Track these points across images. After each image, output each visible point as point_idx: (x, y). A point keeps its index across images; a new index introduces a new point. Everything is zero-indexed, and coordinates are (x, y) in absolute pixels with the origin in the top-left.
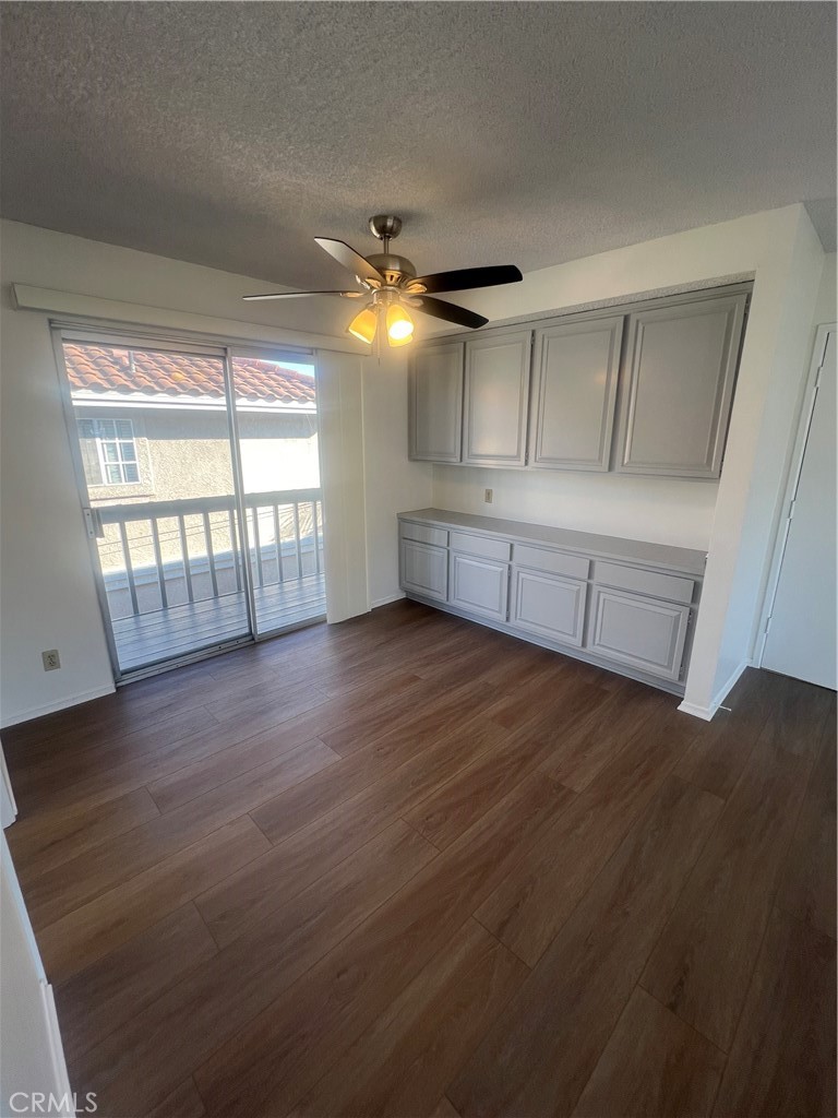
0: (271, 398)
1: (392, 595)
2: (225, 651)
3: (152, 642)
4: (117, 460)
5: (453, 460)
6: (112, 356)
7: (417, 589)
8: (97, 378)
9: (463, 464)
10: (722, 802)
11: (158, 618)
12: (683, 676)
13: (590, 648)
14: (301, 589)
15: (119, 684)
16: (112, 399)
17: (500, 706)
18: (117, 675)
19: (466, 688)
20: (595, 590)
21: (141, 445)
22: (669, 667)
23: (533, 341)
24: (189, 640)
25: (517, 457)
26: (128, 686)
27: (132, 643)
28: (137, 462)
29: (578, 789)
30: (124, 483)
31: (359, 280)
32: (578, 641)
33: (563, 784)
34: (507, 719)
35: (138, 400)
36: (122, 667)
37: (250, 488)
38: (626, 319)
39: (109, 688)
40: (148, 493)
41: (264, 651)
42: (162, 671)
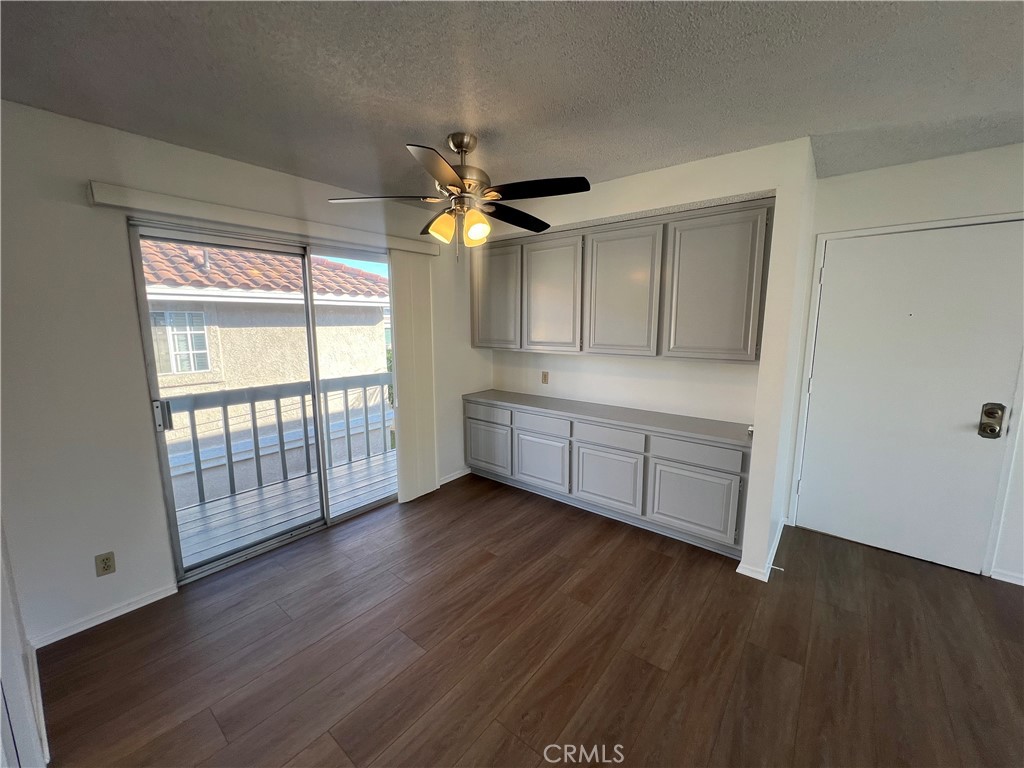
0: (339, 292)
1: (459, 471)
2: (296, 538)
3: (221, 532)
4: (188, 349)
5: (512, 346)
6: (187, 255)
7: (483, 465)
8: (172, 274)
9: (522, 350)
10: (800, 668)
11: (225, 504)
12: (738, 540)
13: (649, 515)
14: (369, 468)
15: (182, 583)
16: (187, 293)
17: (576, 579)
18: (180, 572)
19: (539, 563)
20: (652, 462)
21: (214, 333)
22: (725, 532)
23: (584, 244)
24: (258, 527)
25: (573, 343)
26: (192, 583)
27: (198, 534)
28: (208, 351)
29: (665, 666)
30: (193, 371)
31: (438, 188)
32: (638, 510)
33: (651, 662)
34: (585, 594)
35: (212, 294)
36: (186, 563)
37: (325, 374)
38: (665, 227)
39: (170, 589)
40: (217, 380)
41: (337, 535)
42: (229, 564)
